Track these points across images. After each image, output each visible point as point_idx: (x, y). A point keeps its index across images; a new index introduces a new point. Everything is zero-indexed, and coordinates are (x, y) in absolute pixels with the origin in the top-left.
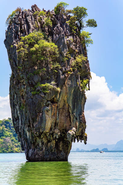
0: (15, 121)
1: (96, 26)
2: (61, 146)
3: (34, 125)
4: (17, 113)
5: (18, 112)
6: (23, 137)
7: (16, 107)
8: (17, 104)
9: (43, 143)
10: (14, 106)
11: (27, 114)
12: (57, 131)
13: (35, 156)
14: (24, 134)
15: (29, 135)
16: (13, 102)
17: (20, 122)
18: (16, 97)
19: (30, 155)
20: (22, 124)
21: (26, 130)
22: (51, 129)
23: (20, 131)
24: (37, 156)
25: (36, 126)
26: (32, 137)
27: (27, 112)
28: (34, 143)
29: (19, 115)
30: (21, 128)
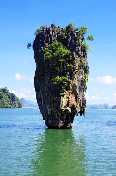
0: (39, 100)
1: (93, 40)
2: (69, 118)
3: (55, 105)
4: (40, 95)
5: (42, 95)
6: (44, 111)
7: (40, 91)
8: (41, 89)
9: (58, 116)
10: (38, 90)
11: (49, 97)
12: (69, 109)
13: (53, 124)
14: (45, 110)
15: (49, 110)
16: (37, 88)
17: (43, 101)
18: (40, 84)
19: (49, 124)
20: (44, 103)
21: (47, 107)
22: (65, 107)
23: (42, 107)
24: (55, 125)
25: (56, 105)
26: (52, 112)
27: (49, 96)
28: (52, 116)
29: (42, 97)
30: (43, 105)
